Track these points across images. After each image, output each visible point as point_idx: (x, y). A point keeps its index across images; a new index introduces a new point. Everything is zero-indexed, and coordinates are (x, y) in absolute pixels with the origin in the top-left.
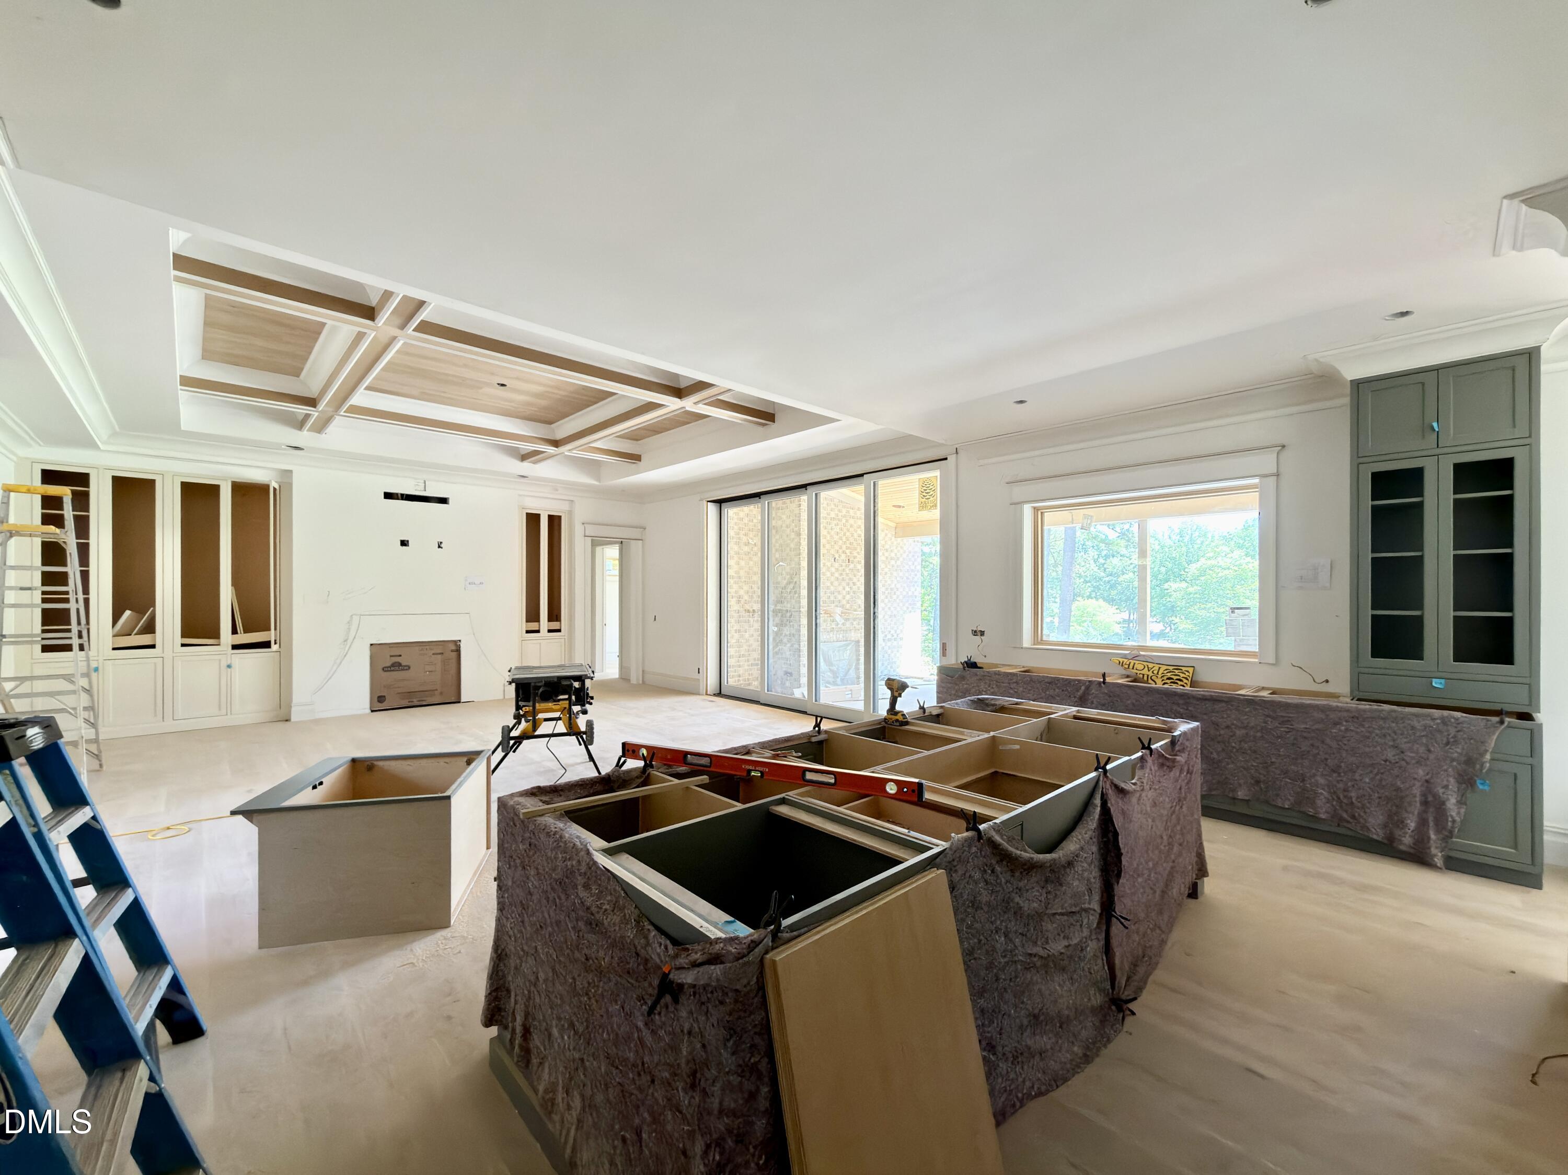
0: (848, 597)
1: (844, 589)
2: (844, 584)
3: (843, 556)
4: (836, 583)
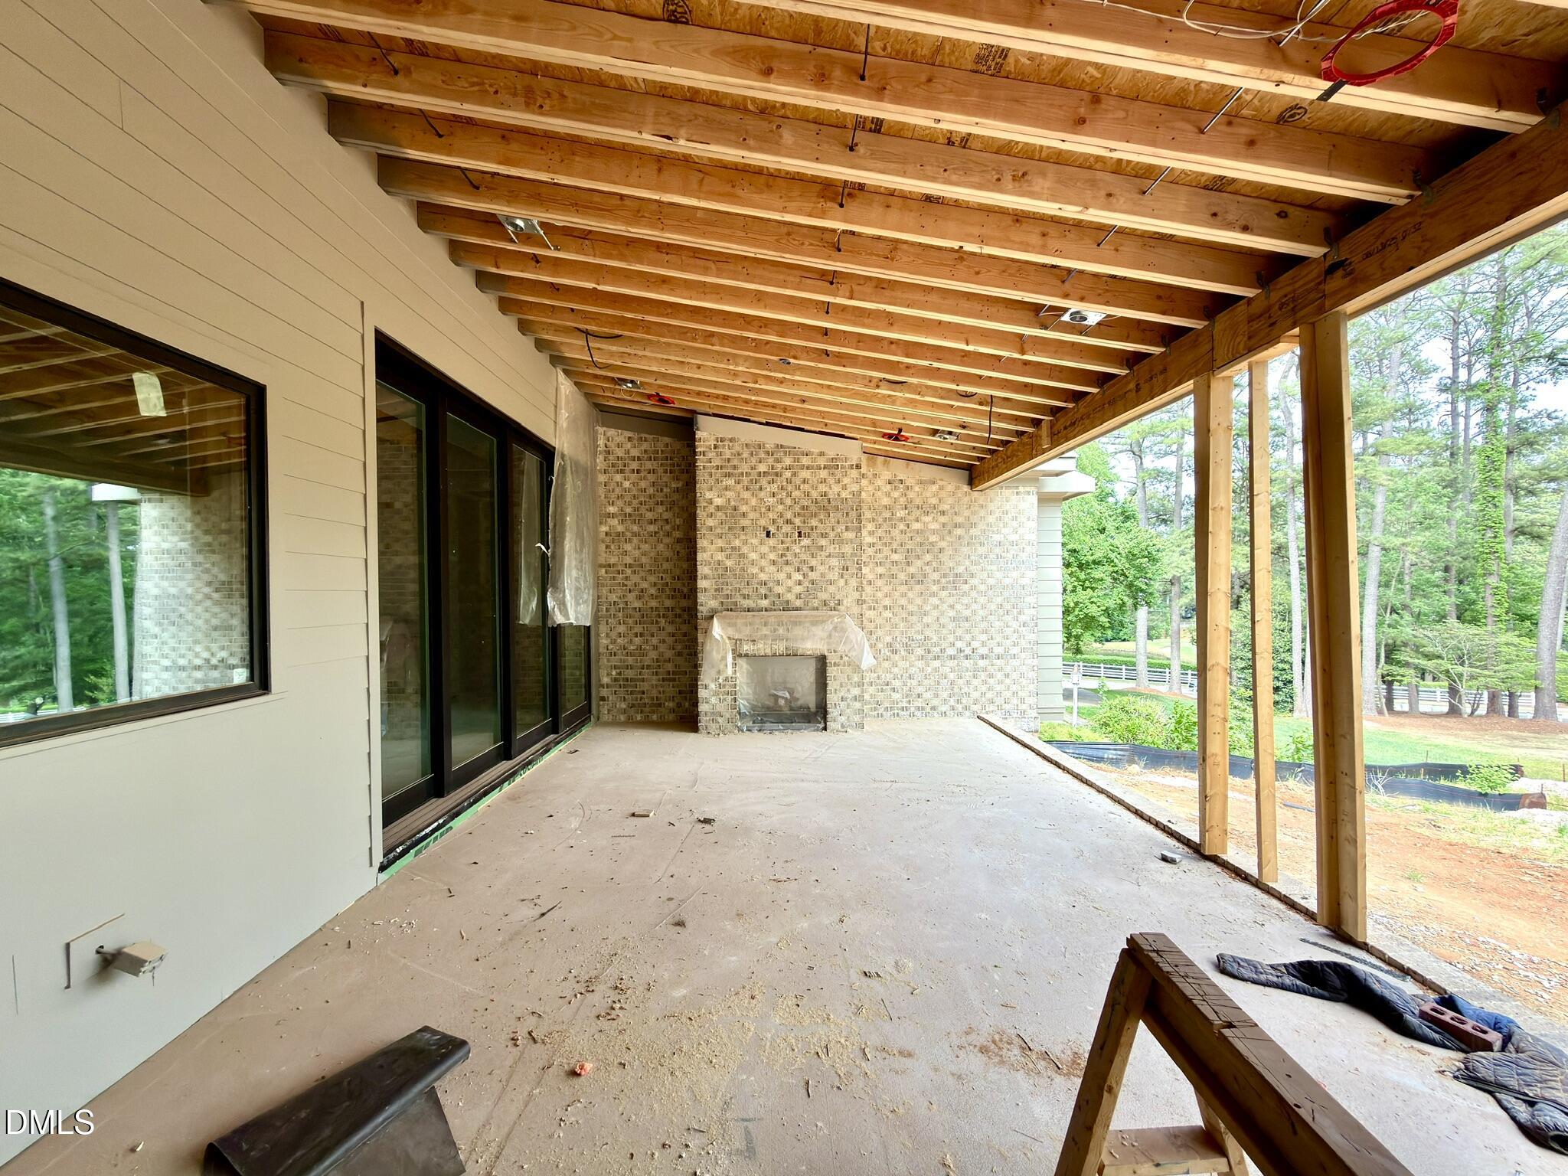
0: (798, 589)
1: (789, 576)
2: (789, 569)
3: (787, 528)
4: (773, 569)
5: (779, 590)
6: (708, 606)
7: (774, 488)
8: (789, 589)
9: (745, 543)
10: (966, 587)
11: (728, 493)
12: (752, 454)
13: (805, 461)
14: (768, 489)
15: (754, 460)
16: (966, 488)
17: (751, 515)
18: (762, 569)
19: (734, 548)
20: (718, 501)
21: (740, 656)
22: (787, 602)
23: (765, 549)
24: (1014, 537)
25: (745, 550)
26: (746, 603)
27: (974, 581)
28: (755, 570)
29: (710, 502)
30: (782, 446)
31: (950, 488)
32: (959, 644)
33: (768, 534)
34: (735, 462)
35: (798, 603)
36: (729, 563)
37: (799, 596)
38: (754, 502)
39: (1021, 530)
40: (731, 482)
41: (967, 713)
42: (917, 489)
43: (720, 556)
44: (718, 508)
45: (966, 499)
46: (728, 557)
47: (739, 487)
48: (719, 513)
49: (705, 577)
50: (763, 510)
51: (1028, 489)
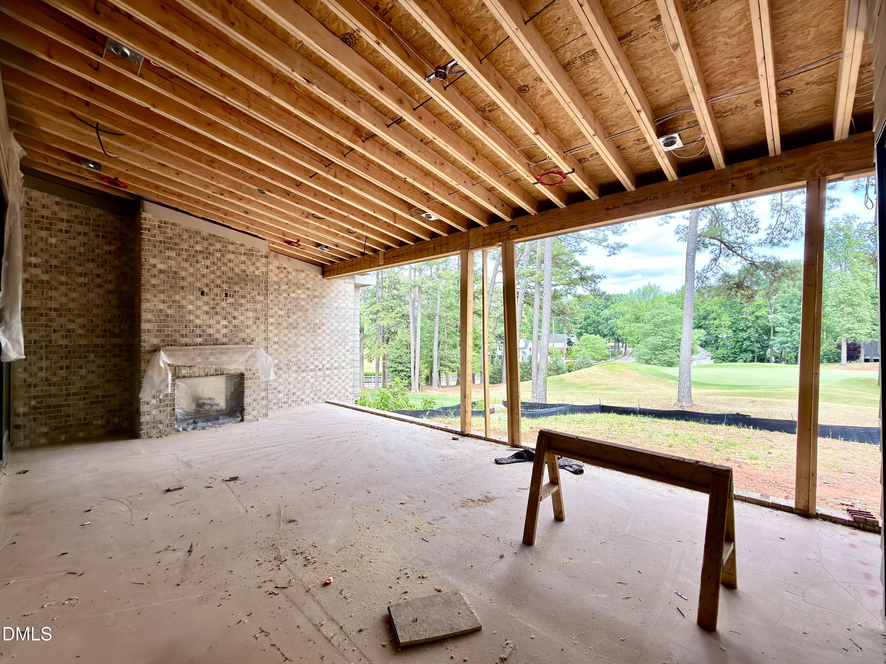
0: (225, 331)
1: (218, 322)
2: (218, 317)
3: (216, 290)
4: (206, 317)
5: (211, 331)
6: (151, 343)
7: (208, 262)
8: (218, 331)
9: (184, 298)
10: (320, 331)
11: (170, 261)
12: (190, 237)
13: (231, 248)
14: (203, 263)
15: (192, 241)
16: (320, 277)
17: (190, 279)
18: (197, 317)
19: (174, 301)
20: (162, 267)
21: (179, 377)
22: (217, 339)
23: (199, 303)
24: (344, 305)
25: (183, 303)
26: (184, 340)
27: (324, 328)
28: (192, 318)
29: (154, 266)
30: (214, 236)
31: (312, 275)
32: (316, 363)
33: (203, 293)
34: (177, 240)
35: (225, 340)
36: (170, 312)
37: (225, 336)
38: (191, 270)
39: (347, 302)
40: (173, 254)
41: (320, 400)
42: (294, 274)
43: (162, 306)
44: (161, 271)
45: (320, 283)
46: (169, 307)
47: (179, 259)
48: (162, 275)
49: (149, 321)
50: (199, 276)
51: (350, 281)
